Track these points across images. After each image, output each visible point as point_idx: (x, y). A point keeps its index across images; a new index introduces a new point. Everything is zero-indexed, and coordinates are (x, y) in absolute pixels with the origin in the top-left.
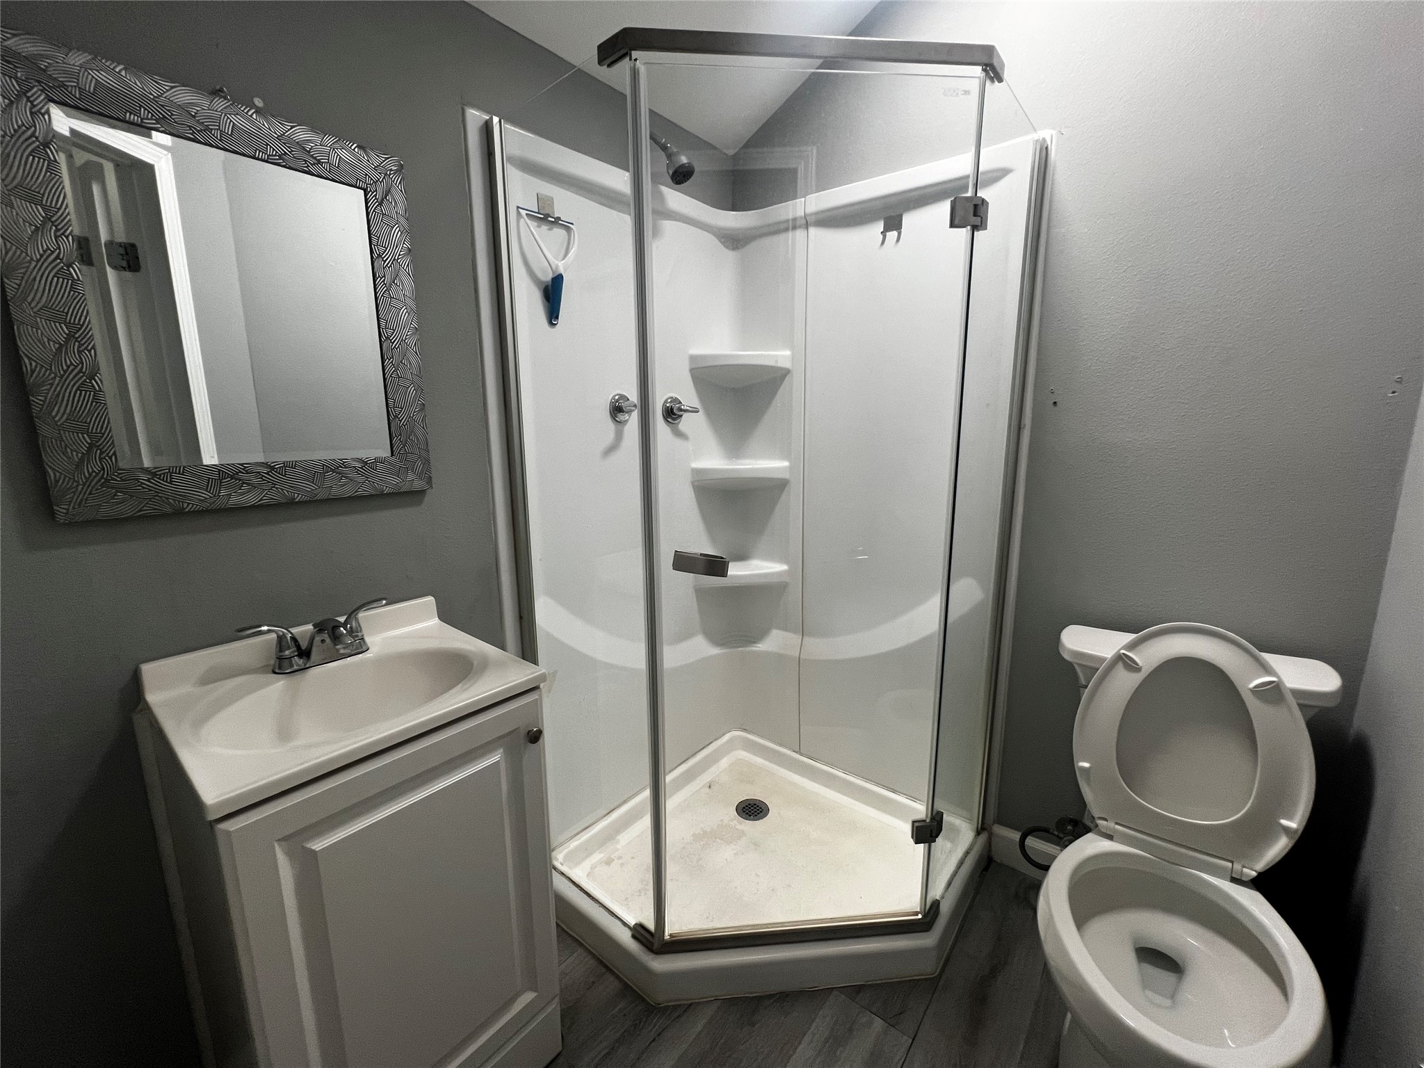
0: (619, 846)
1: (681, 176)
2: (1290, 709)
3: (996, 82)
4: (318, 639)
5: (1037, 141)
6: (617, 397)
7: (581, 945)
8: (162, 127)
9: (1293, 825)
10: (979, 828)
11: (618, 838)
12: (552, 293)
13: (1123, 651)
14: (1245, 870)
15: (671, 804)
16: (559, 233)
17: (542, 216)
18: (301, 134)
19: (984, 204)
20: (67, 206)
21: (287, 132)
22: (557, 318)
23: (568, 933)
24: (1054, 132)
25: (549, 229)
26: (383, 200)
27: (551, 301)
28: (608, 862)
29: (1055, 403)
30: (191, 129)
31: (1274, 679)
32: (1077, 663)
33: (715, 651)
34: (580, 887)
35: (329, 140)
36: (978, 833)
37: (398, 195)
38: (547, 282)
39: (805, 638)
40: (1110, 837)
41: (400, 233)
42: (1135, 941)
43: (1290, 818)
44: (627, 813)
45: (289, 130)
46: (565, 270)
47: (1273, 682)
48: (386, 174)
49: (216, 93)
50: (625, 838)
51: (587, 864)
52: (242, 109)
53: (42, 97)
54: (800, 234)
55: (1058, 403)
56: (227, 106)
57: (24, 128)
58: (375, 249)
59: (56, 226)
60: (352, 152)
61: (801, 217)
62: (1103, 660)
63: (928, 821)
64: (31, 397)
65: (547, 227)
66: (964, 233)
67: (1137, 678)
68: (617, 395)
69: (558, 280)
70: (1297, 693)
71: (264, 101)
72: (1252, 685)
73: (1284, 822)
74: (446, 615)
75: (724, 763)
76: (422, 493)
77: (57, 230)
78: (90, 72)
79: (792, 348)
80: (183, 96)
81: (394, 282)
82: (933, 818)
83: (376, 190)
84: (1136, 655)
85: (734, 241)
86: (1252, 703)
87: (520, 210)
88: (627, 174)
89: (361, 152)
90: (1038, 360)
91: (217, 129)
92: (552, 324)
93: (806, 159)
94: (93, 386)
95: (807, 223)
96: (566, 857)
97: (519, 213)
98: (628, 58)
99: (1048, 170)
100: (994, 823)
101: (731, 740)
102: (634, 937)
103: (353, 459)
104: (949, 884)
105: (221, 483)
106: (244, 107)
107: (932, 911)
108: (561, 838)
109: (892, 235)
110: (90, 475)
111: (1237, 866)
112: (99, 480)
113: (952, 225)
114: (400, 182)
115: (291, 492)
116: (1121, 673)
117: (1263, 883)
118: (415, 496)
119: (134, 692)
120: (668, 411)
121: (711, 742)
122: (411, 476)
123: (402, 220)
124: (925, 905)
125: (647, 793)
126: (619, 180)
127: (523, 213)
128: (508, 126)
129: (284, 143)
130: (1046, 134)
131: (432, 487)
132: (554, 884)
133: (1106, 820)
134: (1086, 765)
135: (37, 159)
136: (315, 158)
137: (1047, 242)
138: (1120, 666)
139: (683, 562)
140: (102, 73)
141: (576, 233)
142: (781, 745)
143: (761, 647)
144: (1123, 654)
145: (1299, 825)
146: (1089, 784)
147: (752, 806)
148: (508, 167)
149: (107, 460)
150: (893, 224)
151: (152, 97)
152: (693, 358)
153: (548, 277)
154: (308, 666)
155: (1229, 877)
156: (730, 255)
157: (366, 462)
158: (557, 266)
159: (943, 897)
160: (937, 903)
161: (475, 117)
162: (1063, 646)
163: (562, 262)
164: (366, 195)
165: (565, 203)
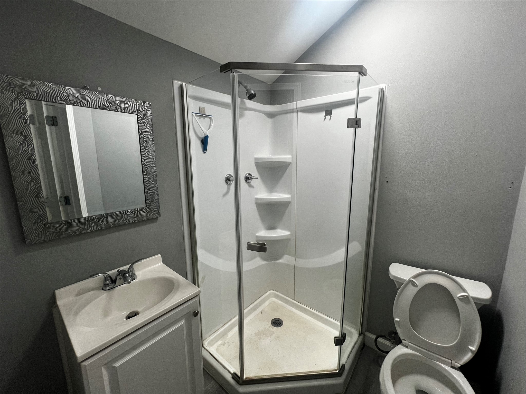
0: (228, 338)
1: (251, 97)
2: (472, 305)
3: (364, 76)
4: (118, 277)
5: (380, 88)
6: (228, 175)
7: (214, 379)
8: (65, 103)
9: (473, 348)
10: (360, 333)
11: (228, 334)
12: (204, 142)
13: (411, 279)
14: (456, 364)
15: (246, 321)
16: (207, 120)
17: (201, 115)
18: (115, 98)
19: (360, 120)
20: (31, 135)
21: (109, 98)
22: (206, 150)
23: (209, 374)
24: (386, 85)
25: (203, 119)
26: (143, 117)
27: (204, 143)
28: (224, 344)
29: (387, 182)
30: (75, 102)
31: (466, 294)
32: (395, 281)
33: (264, 263)
34: (213, 356)
35: (125, 99)
36: (360, 335)
37: (149, 115)
38: (203, 137)
39: (297, 258)
40: (407, 347)
41: (149, 128)
42: (416, 387)
43: (473, 346)
44: (231, 325)
45: (110, 98)
46: (209, 134)
47: (466, 295)
48: (145, 108)
49: (84, 88)
50: (230, 334)
51: (215, 346)
52: (94, 93)
53: (24, 98)
54: (295, 114)
55: (388, 182)
56: (88, 93)
57: (17, 110)
58: (141, 135)
59: (28, 142)
60: (133, 102)
61: (295, 109)
62: (405, 280)
63: (340, 337)
64: (18, 203)
65: (203, 118)
66: (352, 130)
67: (416, 289)
68: (228, 174)
69: (206, 137)
70: (474, 298)
71: (101, 88)
72: (458, 296)
73: (470, 347)
74: (166, 262)
75: (267, 303)
76: (157, 218)
77: (28, 143)
78: (40, 87)
79: (292, 155)
80: (72, 91)
81: (147, 146)
82: (342, 336)
83: (141, 114)
84: (416, 281)
85: (271, 115)
86: (458, 302)
87: (193, 114)
88: (231, 96)
89: (136, 102)
90: (381, 166)
91: (85, 101)
92: (204, 152)
93: (297, 87)
94: (40, 196)
95: (297, 111)
96: (209, 343)
97: (192, 114)
98: (231, 71)
99: (384, 98)
100: (366, 331)
101: (270, 294)
102: (232, 378)
103: (132, 210)
104: (349, 357)
105: (85, 224)
106: (94, 92)
107: (342, 368)
108: (207, 336)
109: (328, 117)
110: (38, 227)
111: (453, 362)
112: (42, 228)
113: (348, 127)
114: (150, 110)
115: (110, 224)
116: (410, 287)
117: (463, 369)
118: (154, 220)
119: (53, 301)
120: (247, 178)
121: (263, 295)
122: (153, 213)
123: (151, 124)
124: (339, 368)
125: (237, 318)
126: (227, 99)
127: (194, 114)
128: (189, 85)
129: (109, 102)
130: (383, 86)
131: (160, 216)
132: (202, 353)
133: (405, 340)
134: (398, 320)
135: (21, 120)
136: (119, 106)
137: (384, 123)
138: (410, 284)
139: (250, 247)
140: (45, 87)
141: (213, 119)
142: (288, 297)
143: (281, 261)
144: (412, 280)
145: (476, 349)
146: (399, 326)
147: (277, 321)
148: (189, 99)
149: (44, 221)
150: (328, 113)
151: (62, 93)
152: (256, 159)
153: (203, 136)
154: (115, 286)
155: (450, 366)
156: (270, 120)
157: (137, 210)
158: (206, 133)
159: (346, 362)
160: (344, 365)
161: (177, 83)
162: (390, 273)
163: (208, 131)
164: (137, 117)
165: (209, 109)
